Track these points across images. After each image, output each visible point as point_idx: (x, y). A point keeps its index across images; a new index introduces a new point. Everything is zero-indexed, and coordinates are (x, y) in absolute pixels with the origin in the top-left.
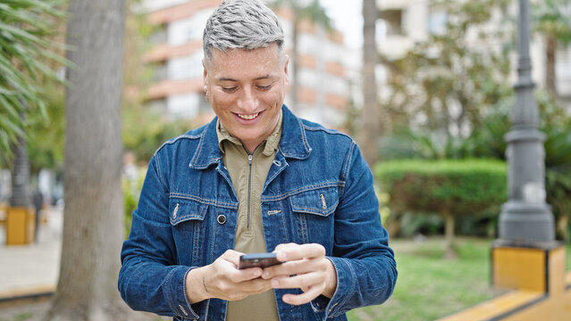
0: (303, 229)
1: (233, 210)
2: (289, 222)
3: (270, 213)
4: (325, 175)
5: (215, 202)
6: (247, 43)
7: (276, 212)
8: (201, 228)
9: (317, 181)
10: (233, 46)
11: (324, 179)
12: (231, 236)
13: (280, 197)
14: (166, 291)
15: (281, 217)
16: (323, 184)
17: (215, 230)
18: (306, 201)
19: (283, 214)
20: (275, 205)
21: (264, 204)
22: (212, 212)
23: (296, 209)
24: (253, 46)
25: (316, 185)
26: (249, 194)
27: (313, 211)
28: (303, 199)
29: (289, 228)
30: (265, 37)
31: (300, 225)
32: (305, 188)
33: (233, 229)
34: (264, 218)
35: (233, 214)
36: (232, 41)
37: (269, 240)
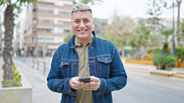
0: (100, 67)
2: (96, 64)
3: (91, 62)
4: (107, 53)
5: (72, 60)
6: (81, 9)
7: (93, 61)
8: (69, 68)
9: (105, 54)
10: (78, 10)
11: (106, 53)
12: (77, 69)
13: (94, 57)
14: (65, 86)
16: (106, 55)
17: (73, 67)
18: (102, 59)
19: (95, 62)
20: (93, 59)
21: (89, 59)
22: (72, 63)
23: (99, 60)
24: (83, 10)
25: (104, 55)
26: (84, 57)
27: (104, 61)
29: (96, 66)
30: (86, 8)
31: (100, 66)
32: (101, 56)
33: (78, 67)
34: (89, 63)
35: (78, 63)
36: (78, 8)
37: (90, 69)
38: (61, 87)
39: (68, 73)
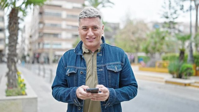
1: (85, 70)
2: (105, 73)
3: (99, 70)
4: (116, 60)
5: (79, 68)
6: (90, 16)
7: (102, 70)
8: (76, 76)
9: (114, 62)
10: (86, 16)
12: (85, 77)
13: (103, 65)
14: (71, 95)
15: (103, 71)
16: (116, 63)
17: (80, 76)
18: (111, 67)
19: (104, 71)
20: (101, 68)
21: (97, 67)
22: (79, 71)
23: (108, 69)
24: (92, 16)
25: (114, 63)
26: (92, 65)
27: (113, 70)
28: (110, 66)
29: (105, 75)
30: (95, 14)
31: (109, 74)
32: (111, 63)
33: (85, 75)
34: (97, 71)
35: (85, 71)
36: (86, 15)
37: (99, 78)
38: (67, 96)
39: (75, 81)
